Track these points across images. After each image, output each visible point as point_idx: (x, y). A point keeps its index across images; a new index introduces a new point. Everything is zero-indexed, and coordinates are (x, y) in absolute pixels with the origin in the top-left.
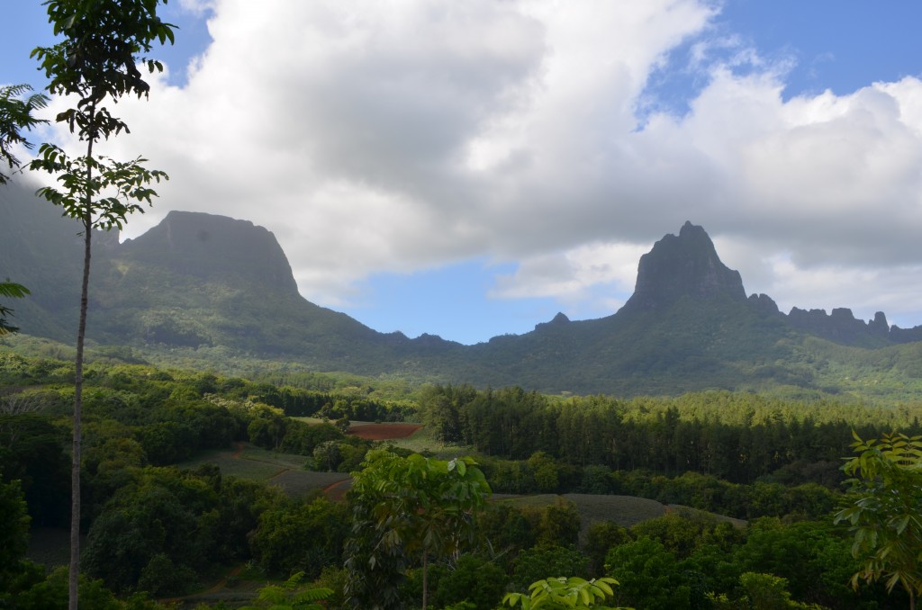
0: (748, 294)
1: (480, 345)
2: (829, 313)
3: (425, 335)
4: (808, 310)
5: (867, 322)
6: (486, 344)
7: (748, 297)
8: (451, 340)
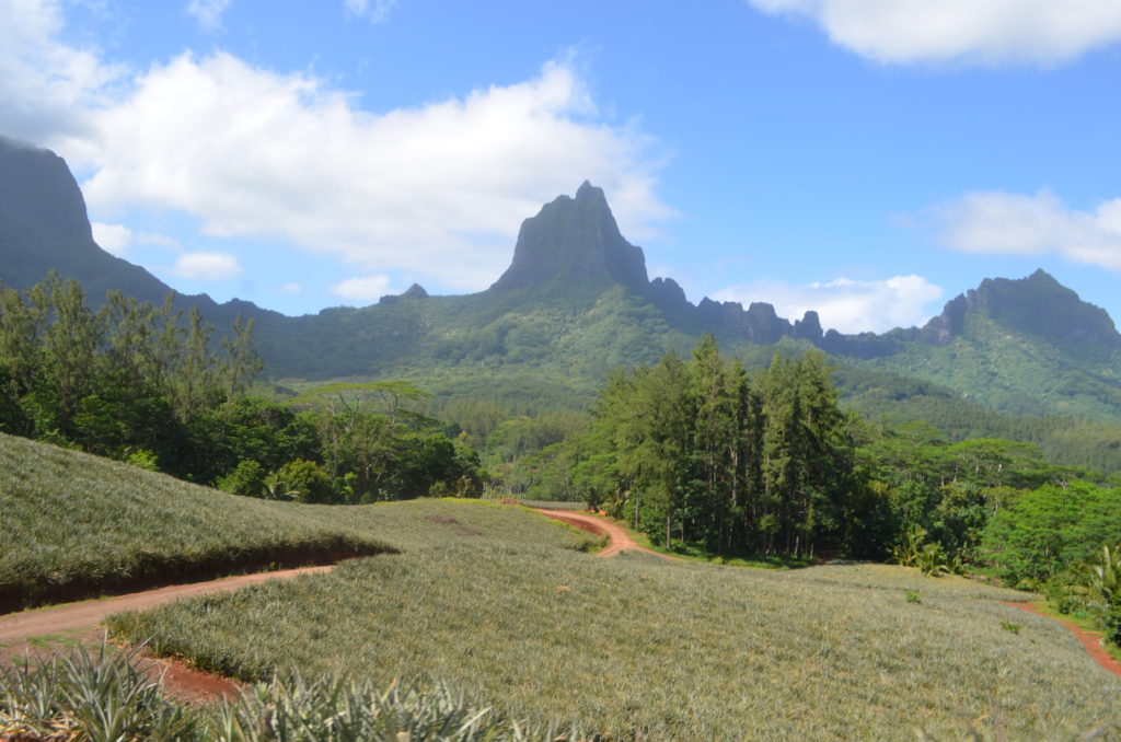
0: (651, 278)
1: (306, 318)
2: (746, 308)
3: (236, 301)
4: (722, 303)
5: (792, 323)
6: (315, 317)
7: (651, 280)
8: (269, 309)
